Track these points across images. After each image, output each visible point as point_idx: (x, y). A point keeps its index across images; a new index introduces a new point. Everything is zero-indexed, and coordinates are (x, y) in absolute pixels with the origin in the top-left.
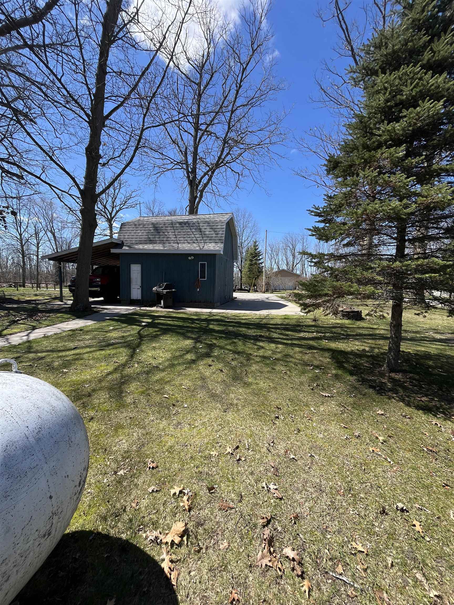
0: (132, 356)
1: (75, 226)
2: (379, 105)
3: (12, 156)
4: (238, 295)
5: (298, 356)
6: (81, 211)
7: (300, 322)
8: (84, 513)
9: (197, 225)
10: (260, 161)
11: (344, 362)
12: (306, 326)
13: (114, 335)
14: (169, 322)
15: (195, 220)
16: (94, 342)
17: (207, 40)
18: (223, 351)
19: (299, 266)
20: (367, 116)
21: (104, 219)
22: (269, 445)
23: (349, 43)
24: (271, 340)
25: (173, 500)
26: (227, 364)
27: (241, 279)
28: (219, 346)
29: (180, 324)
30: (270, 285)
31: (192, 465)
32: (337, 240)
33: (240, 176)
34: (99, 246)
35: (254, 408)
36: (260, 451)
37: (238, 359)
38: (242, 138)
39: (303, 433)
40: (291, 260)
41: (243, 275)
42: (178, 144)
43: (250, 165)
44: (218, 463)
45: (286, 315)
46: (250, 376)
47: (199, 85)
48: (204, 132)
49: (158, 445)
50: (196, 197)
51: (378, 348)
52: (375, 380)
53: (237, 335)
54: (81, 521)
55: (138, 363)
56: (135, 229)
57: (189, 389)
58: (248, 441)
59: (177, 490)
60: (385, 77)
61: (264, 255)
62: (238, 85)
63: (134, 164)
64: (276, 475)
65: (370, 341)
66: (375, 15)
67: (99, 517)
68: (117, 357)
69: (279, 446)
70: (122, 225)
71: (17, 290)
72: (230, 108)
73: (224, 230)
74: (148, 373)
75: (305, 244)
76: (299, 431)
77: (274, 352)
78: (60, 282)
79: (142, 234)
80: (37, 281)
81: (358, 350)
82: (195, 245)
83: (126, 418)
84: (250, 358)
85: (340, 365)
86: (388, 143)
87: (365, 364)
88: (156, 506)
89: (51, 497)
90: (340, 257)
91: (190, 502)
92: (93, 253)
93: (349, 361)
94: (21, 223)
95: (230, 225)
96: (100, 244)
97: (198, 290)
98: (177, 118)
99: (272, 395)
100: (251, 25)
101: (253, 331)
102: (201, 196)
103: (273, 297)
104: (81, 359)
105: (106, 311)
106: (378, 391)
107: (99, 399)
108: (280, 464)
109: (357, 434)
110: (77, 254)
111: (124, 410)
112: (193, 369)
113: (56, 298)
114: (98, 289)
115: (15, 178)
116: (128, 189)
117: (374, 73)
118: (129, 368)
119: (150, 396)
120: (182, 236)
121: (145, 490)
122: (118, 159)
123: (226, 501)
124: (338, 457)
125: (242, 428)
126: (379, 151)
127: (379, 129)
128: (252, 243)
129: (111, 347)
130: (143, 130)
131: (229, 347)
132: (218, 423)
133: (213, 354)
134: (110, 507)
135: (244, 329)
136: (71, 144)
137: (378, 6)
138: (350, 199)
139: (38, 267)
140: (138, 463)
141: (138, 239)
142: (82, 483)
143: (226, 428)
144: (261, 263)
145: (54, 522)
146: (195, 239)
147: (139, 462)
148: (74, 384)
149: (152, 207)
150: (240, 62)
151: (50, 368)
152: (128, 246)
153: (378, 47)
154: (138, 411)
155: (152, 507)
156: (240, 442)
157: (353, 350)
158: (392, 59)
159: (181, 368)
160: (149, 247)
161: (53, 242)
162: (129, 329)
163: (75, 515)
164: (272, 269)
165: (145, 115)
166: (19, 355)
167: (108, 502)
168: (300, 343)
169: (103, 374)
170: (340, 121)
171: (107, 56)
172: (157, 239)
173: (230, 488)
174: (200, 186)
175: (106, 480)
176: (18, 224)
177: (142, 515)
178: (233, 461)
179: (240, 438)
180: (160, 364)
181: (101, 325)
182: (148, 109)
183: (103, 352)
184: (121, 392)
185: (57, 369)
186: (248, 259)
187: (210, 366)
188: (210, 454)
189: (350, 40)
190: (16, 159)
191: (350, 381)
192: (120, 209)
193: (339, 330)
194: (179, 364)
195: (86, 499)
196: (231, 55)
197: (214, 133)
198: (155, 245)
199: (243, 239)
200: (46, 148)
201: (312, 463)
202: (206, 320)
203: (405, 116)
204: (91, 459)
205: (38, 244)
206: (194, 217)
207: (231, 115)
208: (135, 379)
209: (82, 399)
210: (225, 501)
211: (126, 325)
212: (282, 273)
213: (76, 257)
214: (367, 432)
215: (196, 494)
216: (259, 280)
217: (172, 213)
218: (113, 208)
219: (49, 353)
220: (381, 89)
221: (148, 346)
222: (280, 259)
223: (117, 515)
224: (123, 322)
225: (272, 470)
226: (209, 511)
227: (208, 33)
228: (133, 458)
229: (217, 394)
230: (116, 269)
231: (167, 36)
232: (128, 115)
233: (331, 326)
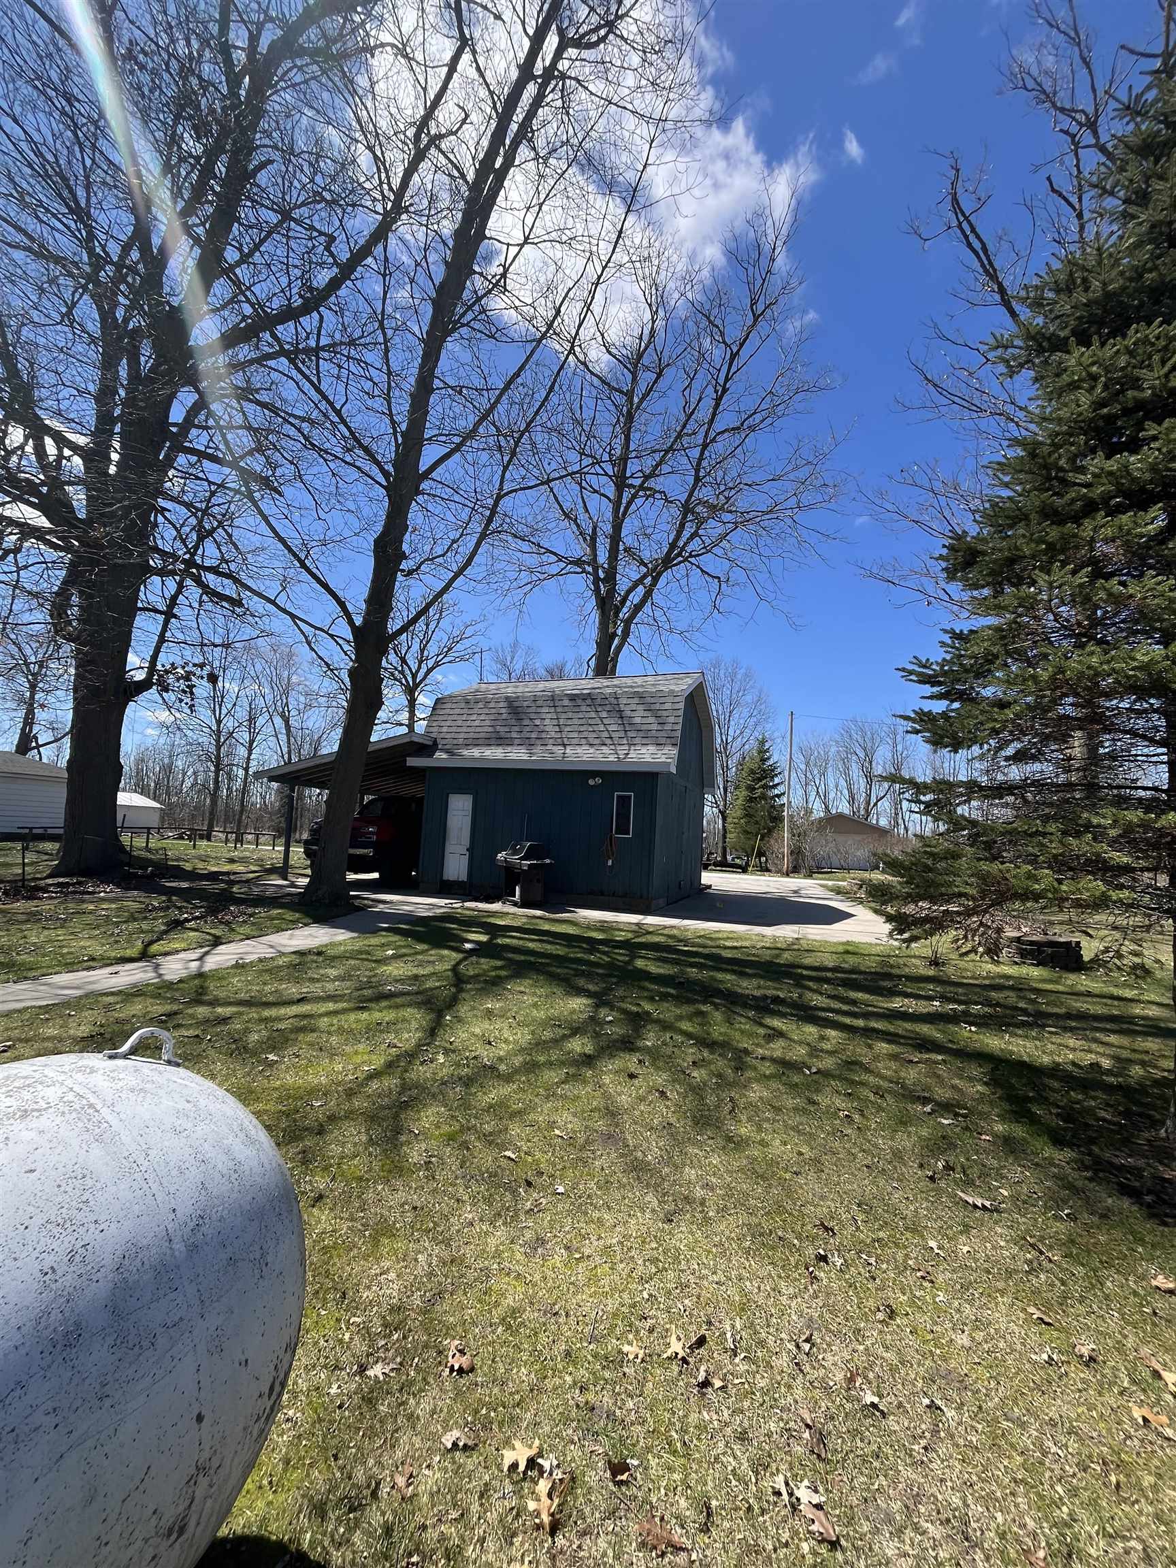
0: (432, 1032)
1: (334, 704)
2: (1080, 414)
3: (227, 562)
4: (713, 879)
5: (887, 1068)
6: (352, 673)
7: (892, 966)
8: (270, 1483)
9: (613, 701)
10: (773, 548)
11: (1030, 1100)
12: (910, 978)
13: (396, 972)
14: (531, 945)
15: (609, 691)
16: (345, 987)
17: (650, 305)
18: (668, 1035)
19: (885, 805)
20: (1048, 441)
21: (398, 689)
22: (798, 1347)
23: (992, 275)
24: (808, 1015)
25: (509, 1488)
26: (679, 1075)
27: (724, 837)
28: (658, 1021)
29: (559, 950)
30: (804, 856)
31: (568, 1379)
32: (986, 747)
33: (724, 585)
34: (380, 750)
35: (755, 1220)
36: (768, 1363)
37: (710, 1062)
38: (728, 499)
39: (905, 1321)
40: (863, 789)
41: (729, 827)
42: (575, 521)
43: (746, 559)
44: (642, 1384)
45: (848, 943)
46: (744, 1118)
47: (629, 395)
48: (637, 492)
49: (480, 1301)
50: (614, 635)
51: (1143, 1064)
52: (1140, 1170)
53: (709, 993)
54: (260, 1504)
55: (447, 1052)
56: (466, 711)
57: (571, 1141)
58: (733, 1327)
59: (519, 1454)
60: (1090, 352)
61: (786, 773)
62: (720, 389)
63: (477, 570)
64: (819, 1456)
65: (1113, 1039)
66: (1054, 216)
67: (306, 1502)
68: (396, 1032)
69: (829, 1356)
70: (438, 701)
71: (194, 845)
72: (700, 439)
73: (681, 713)
74: (468, 1082)
75: (900, 748)
76: (892, 1314)
77: (814, 1051)
78: (286, 832)
79: (480, 722)
80: (238, 829)
81: (1074, 1064)
82: (605, 750)
83: (402, 1205)
84: (743, 1063)
85: (1019, 1109)
86: (1113, 502)
87: (1103, 1114)
88: (459, 1496)
89: (200, 1418)
90: (999, 791)
91: (556, 1501)
92: (367, 765)
93: (1046, 1099)
94: (223, 697)
95: (696, 702)
96: (384, 746)
97: (610, 863)
98: (576, 468)
99: (808, 1184)
100: (751, 269)
101: (755, 982)
102: (626, 633)
103: (811, 889)
104: (313, 1031)
105: (382, 906)
106: (1149, 1206)
107: (343, 1144)
108: (832, 1418)
109: (1085, 1351)
110: (332, 769)
111: (398, 1183)
112: (585, 1082)
113: (273, 871)
114: (369, 852)
115: (225, 604)
116: (457, 621)
117: (1060, 345)
118: (422, 1063)
119: (468, 1149)
120: (576, 728)
121: (436, 1438)
122: (440, 560)
123: (662, 1519)
124: (1023, 1425)
125: (716, 1278)
126: (1088, 524)
127: (1082, 470)
128: (752, 745)
129: (384, 1004)
130: (499, 497)
131: (686, 1026)
132: (648, 1254)
133: (640, 1044)
134: (338, 1475)
135: (728, 977)
136: (347, 533)
137: (1060, 195)
138: (1014, 643)
139: (243, 794)
140: (423, 1347)
141: (471, 735)
142: (277, 1388)
143: (671, 1275)
144: (778, 796)
145: (199, 1493)
146: (606, 734)
147: (426, 1346)
148: (287, 1095)
149: (509, 659)
150: (724, 342)
151: (239, 1049)
152: (447, 751)
153: (1066, 288)
154: (435, 1190)
155: (449, 1497)
156: (709, 1323)
157: (1058, 1064)
158: (1105, 311)
159: (552, 1076)
160: (495, 754)
161: (283, 738)
162: (432, 959)
163: (249, 1485)
164: (809, 812)
165: (506, 468)
166: (175, 1007)
167: (336, 1457)
168: (891, 1028)
169: (359, 1074)
170: (981, 446)
171: (438, 360)
172: (514, 735)
173: (676, 1476)
174: (625, 610)
175: (335, 1386)
176: (217, 700)
177: (419, 1519)
178: (687, 1385)
179: (710, 1310)
180: (500, 1059)
181: (366, 942)
182: (513, 454)
183: (364, 1016)
184: (398, 1131)
185: (254, 1053)
186: (743, 785)
187: (632, 1076)
188: (620, 1352)
189: (995, 270)
190: (233, 566)
191: (1053, 1165)
192: (437, 664)
193: (1012, 998)
194: (550, 1064)
195: (280, 1439)
196: (705, 330)
197: (661, 492)
198: (509, 749)
199: (731, 732)
200: (295, 543)
201: (935, 1432)
202: (625, 944)
203: (1155, 438)
204: (306, 1316)
205: (252, 742)
206: (606, 682)
207: (702, 453)
208: (434, 1096)
209: (302, 1139)
210: (657, 1520)
211: (425, 947)
212: (834, 822)
213: (330, 775)
214: (1120, 1348)
215: (573, 1479)
216: (772, 842)
217: (556, 673)
218: (421, 662)
219: (242, 1009)
220: (1080, 380)
221: (473, 1008)
222: (832, 785)
223: (355, 1506)
224: (419, 938)
225: (806, 1435)
226: (610, 1543)
227: (654, 292)
228: (410, 1330)
229: (649, 1164)
230: (414, 805)
231: (563, 309)
232: (471, 470)
233: (987, 982)
